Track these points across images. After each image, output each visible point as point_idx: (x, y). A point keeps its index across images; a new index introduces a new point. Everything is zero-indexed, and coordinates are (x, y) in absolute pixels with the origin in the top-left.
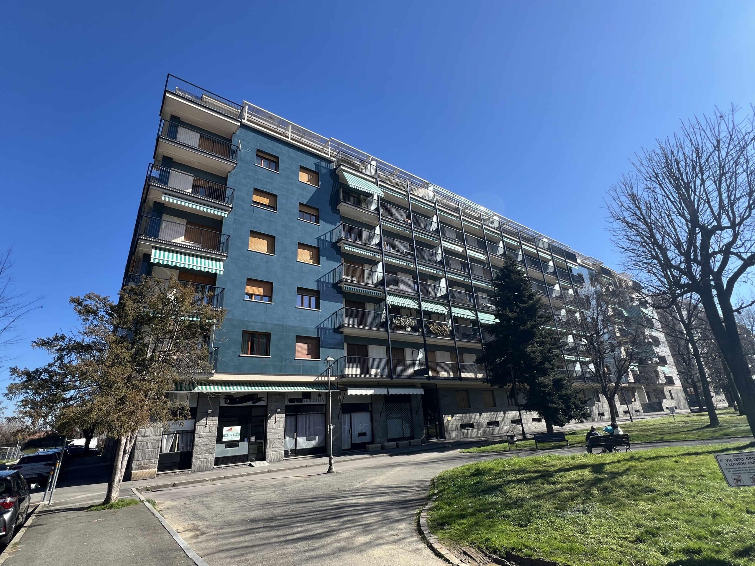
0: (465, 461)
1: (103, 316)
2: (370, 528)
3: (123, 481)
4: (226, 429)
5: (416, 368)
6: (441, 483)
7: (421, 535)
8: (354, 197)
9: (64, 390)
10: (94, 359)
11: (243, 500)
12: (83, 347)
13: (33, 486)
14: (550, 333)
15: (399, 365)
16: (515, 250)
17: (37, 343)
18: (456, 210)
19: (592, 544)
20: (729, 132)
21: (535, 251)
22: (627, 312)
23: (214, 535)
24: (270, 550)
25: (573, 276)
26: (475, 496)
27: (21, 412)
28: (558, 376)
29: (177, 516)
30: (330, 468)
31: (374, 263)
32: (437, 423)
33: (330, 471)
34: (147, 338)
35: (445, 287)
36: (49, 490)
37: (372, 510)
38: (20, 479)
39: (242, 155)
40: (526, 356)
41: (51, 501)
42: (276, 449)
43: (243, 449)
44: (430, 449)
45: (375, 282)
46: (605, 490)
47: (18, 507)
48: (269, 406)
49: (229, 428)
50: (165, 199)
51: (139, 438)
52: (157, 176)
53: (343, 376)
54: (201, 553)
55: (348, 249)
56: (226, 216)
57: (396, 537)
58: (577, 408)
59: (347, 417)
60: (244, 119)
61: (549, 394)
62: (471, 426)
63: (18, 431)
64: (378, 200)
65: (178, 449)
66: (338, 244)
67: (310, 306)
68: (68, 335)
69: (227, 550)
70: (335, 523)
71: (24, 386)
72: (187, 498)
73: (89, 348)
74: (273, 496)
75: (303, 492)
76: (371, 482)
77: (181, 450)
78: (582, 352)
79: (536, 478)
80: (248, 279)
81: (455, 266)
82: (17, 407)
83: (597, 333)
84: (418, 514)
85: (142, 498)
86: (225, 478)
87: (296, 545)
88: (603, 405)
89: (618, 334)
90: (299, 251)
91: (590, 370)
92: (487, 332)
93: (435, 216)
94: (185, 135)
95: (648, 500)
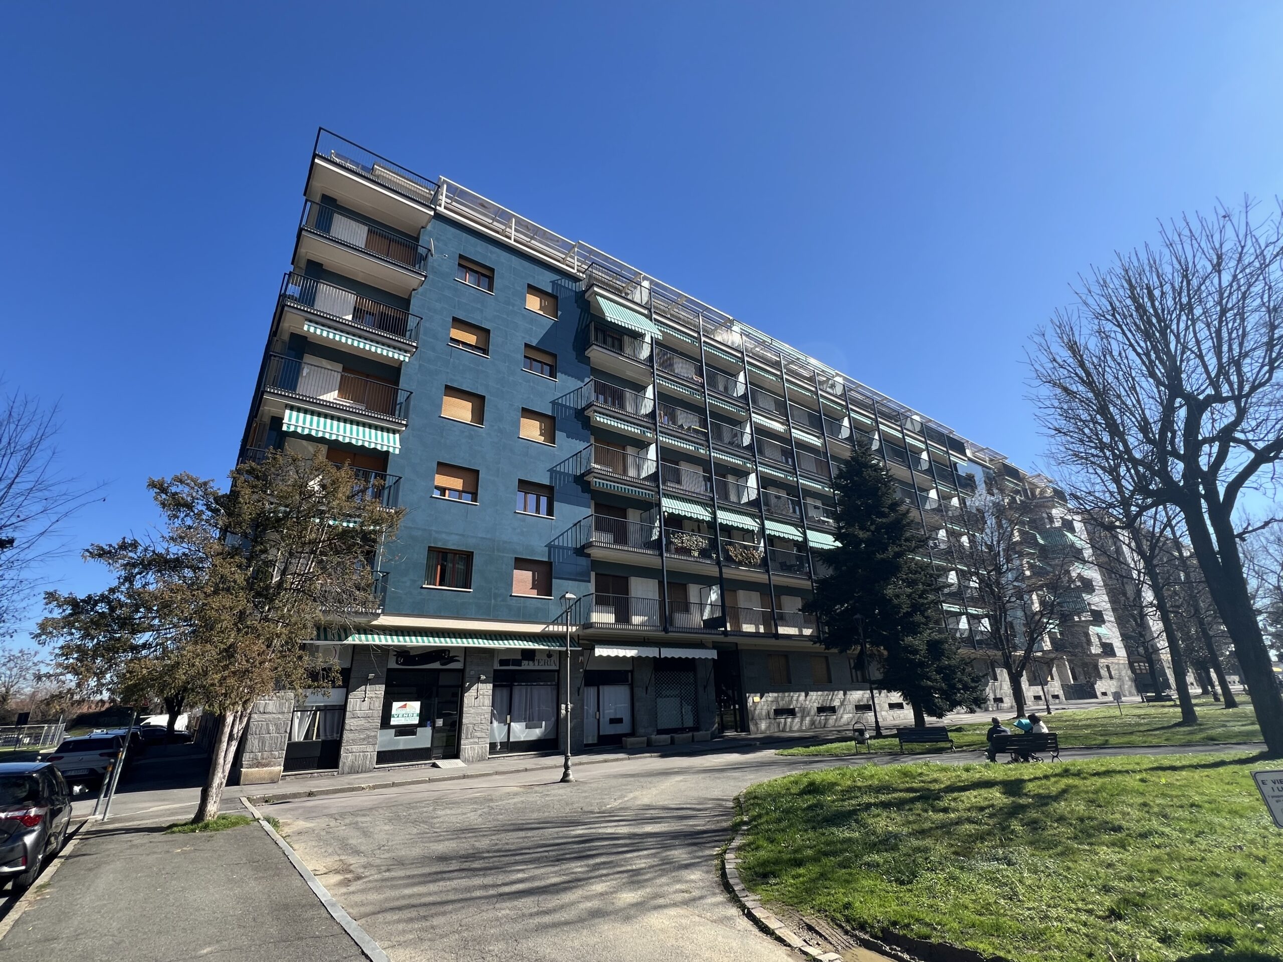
0: (786, 769)
1: (202, 512)
2: (640, 878)
3: (227, 785)
4: (396, 705)
5: (706, 616)
6: (752, 805)
7: (729, 892)
8: (612, 337)
9: (134, 632)
10: (184, 582)
11: (424, 822)
12: (167, 561)
13: (77, 789)
14: (923, 567)
15: (679, 610)
16: (868, 433)
17: (90, 553)
18: (777, 365)
19: (1032, 919)
20: (1240, 242)
21: (900, 436)
22: (1043, 538)
23: (376, 881)
24: (472, 910)
25: (958, 476)
26: (814, 828)
27: (59, 665)
28: (936, 636)
29: (315, 847)
30: (566, 775)
31: (642, 445)
32: (737, 706)
33: (565, 779)
34: (273, 551)
35: (755, 486)
36: (105, 796)
37: (641, 846)
38: (55, 776)
39: (435, 264)
40: (885, 602)
41: (107, 815)
42: (476, 740)
43: (424, 738)
44: (726, 748)
45: (644, 474)
46: (1034, 825)
47: (48, 824)
48: (467, 670)
49: (402, 703)
50: (309, 329)
51: (255, 716)
52: (297, 295)
53: (589, 625)
54: (354, 911)
55: (602, 420)
56: (407, 359)
57: (686, 895)
58: (966, 688)
59: (592, 691)
60: (440, 205)
61: (921, 664)
62: (791, 712)
63: (53, 696)
64: (652, 344)
65: (318, 735)
66: (586, 413)
67: (538, 511)
68: (144, 542)
69: (400, 908)
70: (581, 866)
71: (68, 623)
72: (331, 816)
73: (176, 564)
74: (473, 818)
75: (523, 812)
76: (635, 798)
77: (322, 738)
78: (972, 598)
79: (912, 801)
80: (439, 464)
81: (772, 453)
82: (53, 658)
83: (998, 569)
84: (721, 856)
85: (258, 815)
86: (394, 785)
87: (516, 903)
88: (1002, 684)
89: (1028, 573)
90: (524, 421)
91: (983, 629)
92: (821, 563)
93: (742, 374)
94: (344, 228)
95: (1114, 844)
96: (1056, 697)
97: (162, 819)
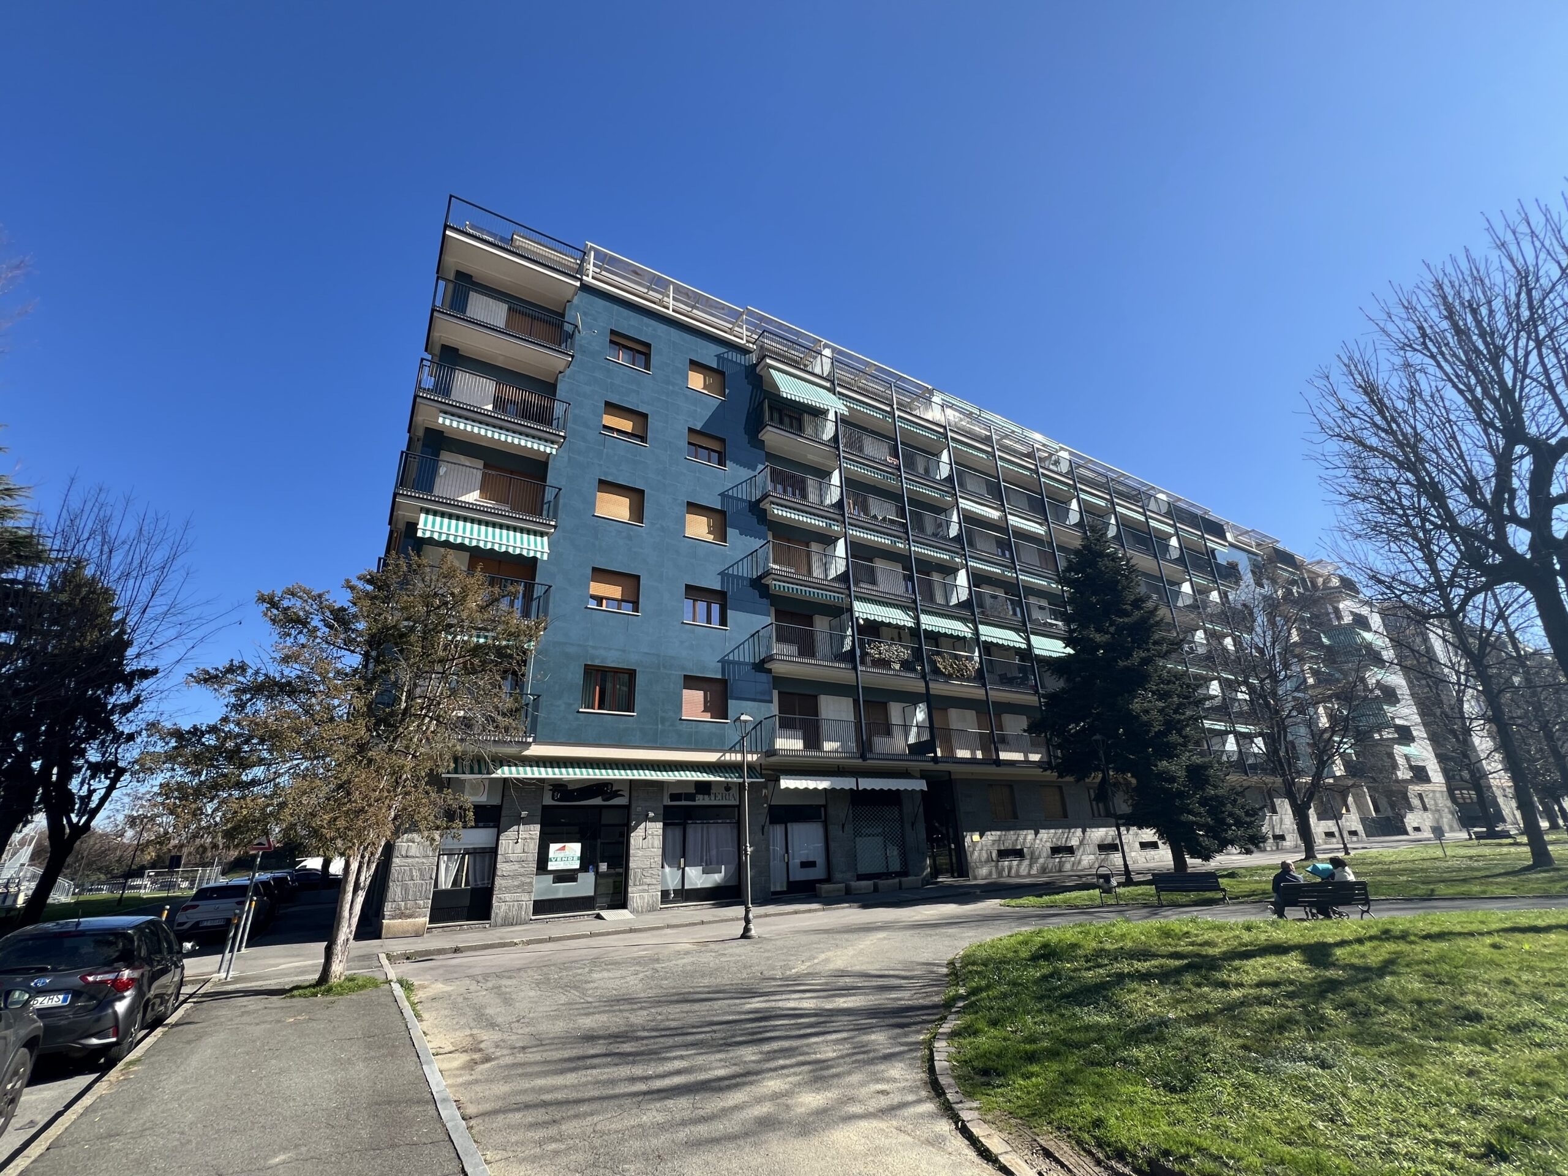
0: (1013, 925)
1: (317, 629)
4: (554, 847)
5: (912, 740)
6: (969, 972)
7: (940, 1097)
8: (790, 416)
9: (242, 767)
11: (576, 988)
12: (279, 686)
13: (188, 945)
14: (1178, 676)
15: (878, 734)
16: (1102, 517)
17: (195, 678)
18: (987, 440)
21: (1143, 519)
22: (1329, 639)
23: (506, 1065)
25: (1218, 565)
26: (1050, 1008)
28: (1197, 760)
29: (446, 1016)
30: (747, 929)
31: (829, 541)
32: (953, 846)
33: (746, 935)
35: (966, 585)
36: (231, 951)
37: (831, 1027)
39: (583, 342)
40: (1130, 719)
41: (231, 974)
42: (646, 887)
43: (586, 885)
44: (939, 897)
45: (832, 574)
46: (1360, 1014)
47: (145, 988)
48: (633, 806)
49: (560, 845)
50: (445, 421)
53: (772, 752)
55: (780, 513)
56: (554, 452)
57: (886, 1100)
58: (1239, 823)
59: (779, 830)
60: (587, 275)
61: (1180, 794)
62: (1019, 854)
64: (836, 422)
65: (467, 883)
66: (761, 505)
67: (709, 621)
68: (253, 664)
70: (754, 1054)
71: (170, 757)
72: (473, 977)
73: (287, 689)
74: (632, 982)
75: (692, 976)
76: (827, 960)
77: (472, 884)
78: (1241, 713)
79: (1179, 971)
80: (594, 569)
81: (985, 545)
83: (1273, 676)
84: (929, 1045)
85: (392, 975)
86: (550, 940)
88: (1284, 818)
89: (1311, 681)
90: (689, 517)
91: (1256, 750)
92: (1048, 673)
93: (945, 452)
94: (481, 307)
95: (1472, 1040)
96: (1354, 833)
97: (287, 979)
